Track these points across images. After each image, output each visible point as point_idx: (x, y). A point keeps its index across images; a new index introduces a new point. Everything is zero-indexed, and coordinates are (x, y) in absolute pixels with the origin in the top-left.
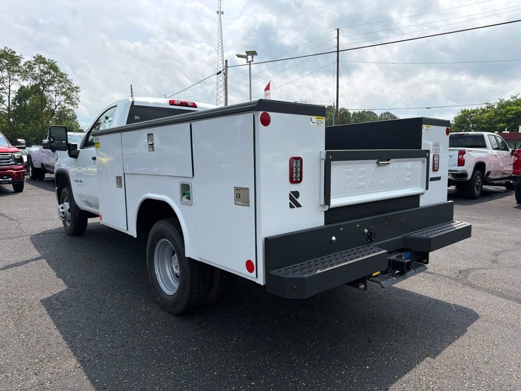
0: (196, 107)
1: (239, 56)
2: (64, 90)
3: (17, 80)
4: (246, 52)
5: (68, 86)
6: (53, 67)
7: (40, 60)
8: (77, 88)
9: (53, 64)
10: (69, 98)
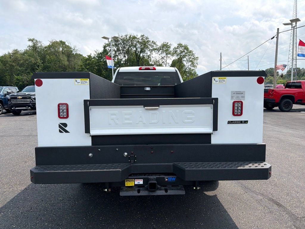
0: (155, 70)
1: (285, 24)
2: (191, 59)
3: (169, 57)
4: (290, 20)
5: (193, 57)
6: (186, 48)
7: (180, 45)
8: (197, 58)
9: (187, 46)
10: (193, 63)
